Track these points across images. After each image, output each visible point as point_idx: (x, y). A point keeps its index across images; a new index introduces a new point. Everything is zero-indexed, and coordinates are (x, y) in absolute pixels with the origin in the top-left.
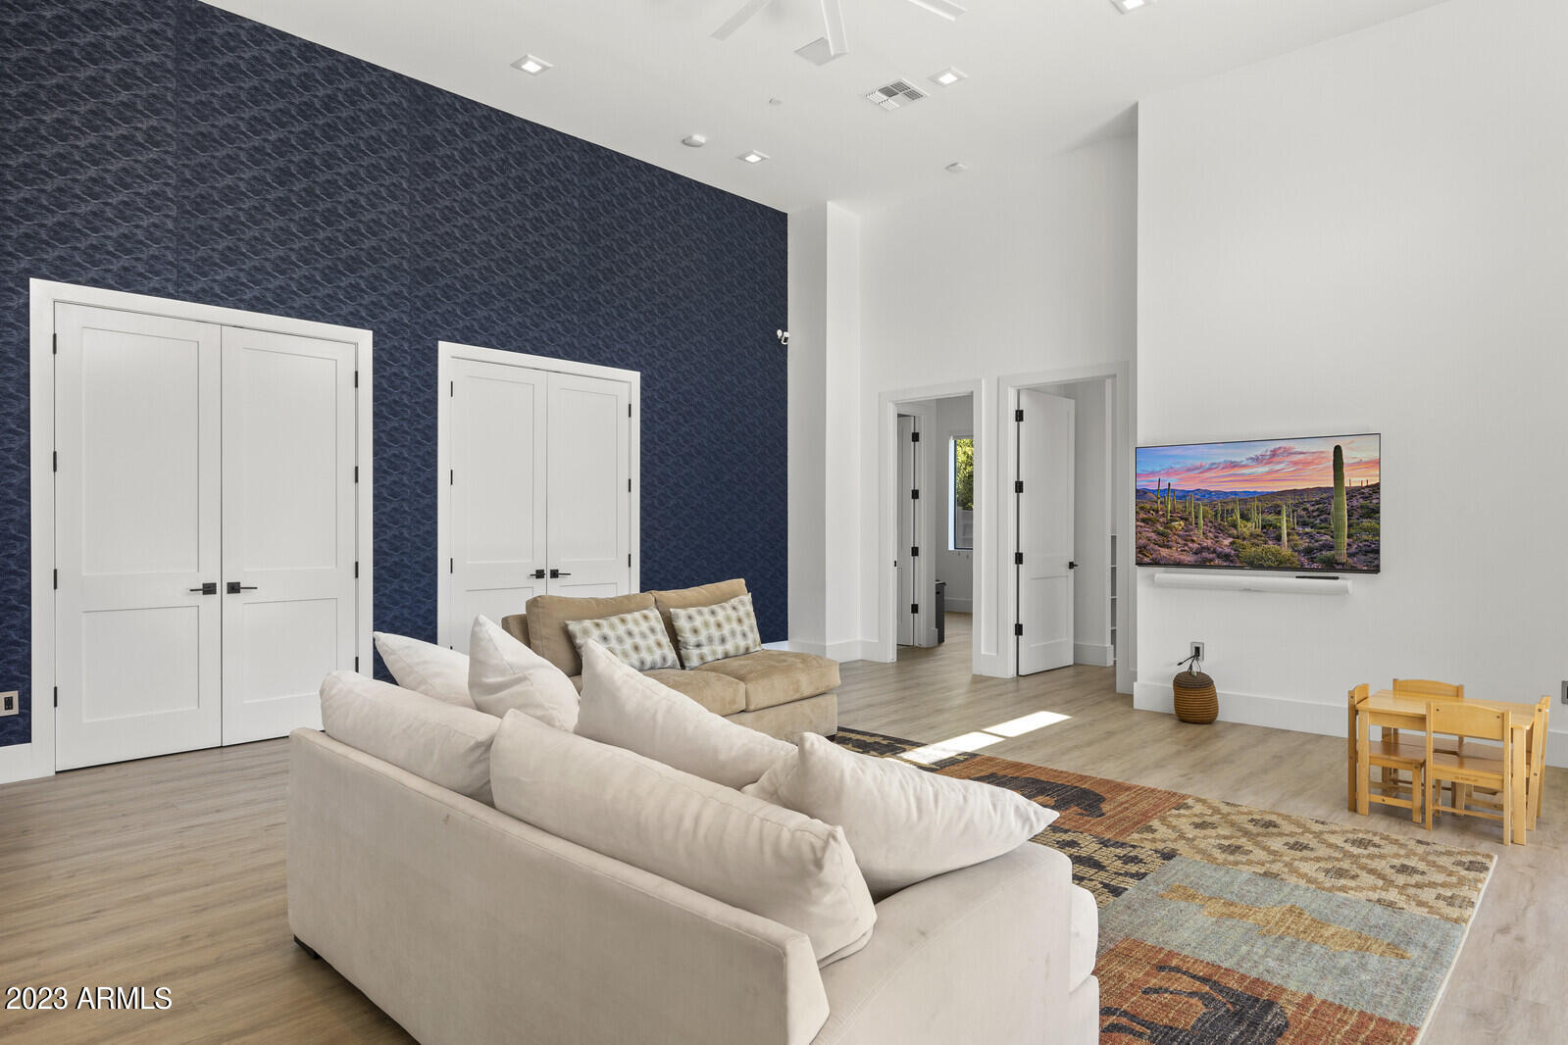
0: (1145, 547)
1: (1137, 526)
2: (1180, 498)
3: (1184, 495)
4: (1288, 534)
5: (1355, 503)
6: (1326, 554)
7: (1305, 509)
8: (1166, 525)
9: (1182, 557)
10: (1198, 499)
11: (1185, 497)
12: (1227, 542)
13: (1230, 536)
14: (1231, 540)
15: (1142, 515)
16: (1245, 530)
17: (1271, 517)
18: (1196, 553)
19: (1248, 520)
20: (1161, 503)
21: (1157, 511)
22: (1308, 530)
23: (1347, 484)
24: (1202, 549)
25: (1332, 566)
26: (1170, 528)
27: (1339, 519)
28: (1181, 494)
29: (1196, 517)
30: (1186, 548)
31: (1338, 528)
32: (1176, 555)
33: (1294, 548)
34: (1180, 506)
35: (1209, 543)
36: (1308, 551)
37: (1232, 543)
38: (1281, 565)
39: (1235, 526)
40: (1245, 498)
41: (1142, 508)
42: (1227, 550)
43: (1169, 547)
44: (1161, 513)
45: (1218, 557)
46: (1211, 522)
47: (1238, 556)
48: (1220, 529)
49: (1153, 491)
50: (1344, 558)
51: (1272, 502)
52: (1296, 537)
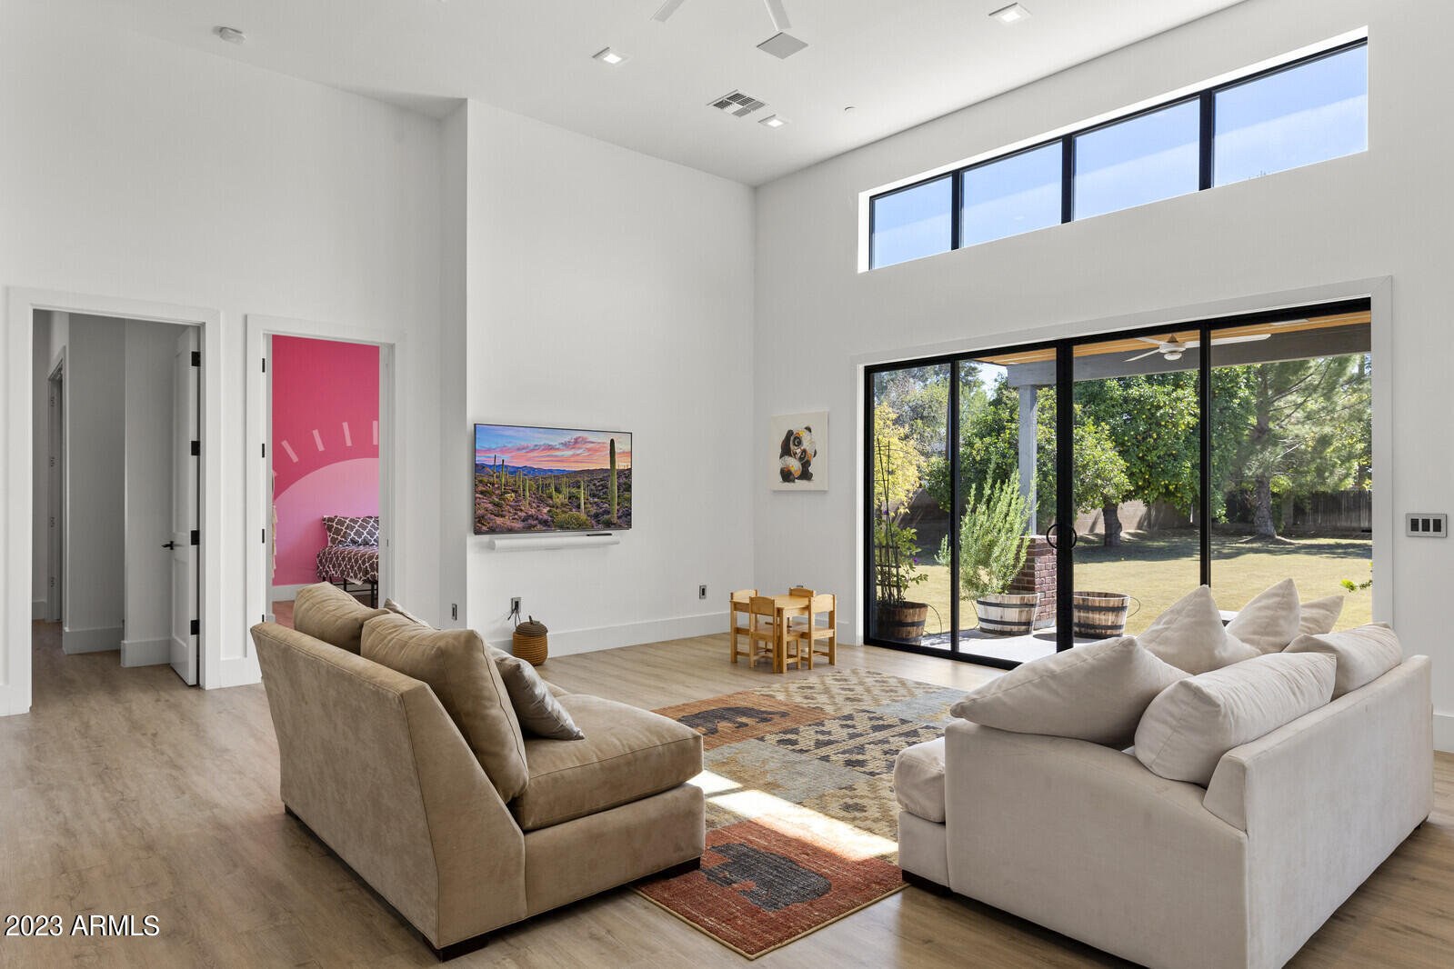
0: (483, 517)
1: (476, 498)
2: (511, 473)
3: (514, 471)
4: (585, 503)
5: (621, 481)
6: (606, 517)
7: (594, 485)
8: (501, 497)
9: (513, 524)
10: (525, 475)
11: (515, 472)
12: (545, 510)
13: (548, 505)
14: (548, 508)
15: (481, 488)
16: (558, 500)
17: (574, 490)
18: (523, 521)
19: (560, 492)
20: (497, 477)
21: (493, 485)
22: (596, 500)
23: (617, 468)
24: (529, 517)
25: (609, 525)
26: (504, 500)
27: (613, 492)
28: (512, 470)
29: (524, 490)
30: (516, 517)
31: (613, 499)
32: (508, 523)
33: (588, 513)
34: (512, 480)
35: (532, 512)
36: (596, 516)
37: (549, 511)
38: (580, 526)
39: (551, 497)
40: (559, 475)
41: (481, 482)
42: (545, 517)
43: (503, 516)
44: (496, 486)
45: (540, 523)
46: (534, 494)
47: (553, 521)
48: (541, 500)
49: (490, 466)
50: (615, 520)
51: (575, 478)
52: (589, 506)
